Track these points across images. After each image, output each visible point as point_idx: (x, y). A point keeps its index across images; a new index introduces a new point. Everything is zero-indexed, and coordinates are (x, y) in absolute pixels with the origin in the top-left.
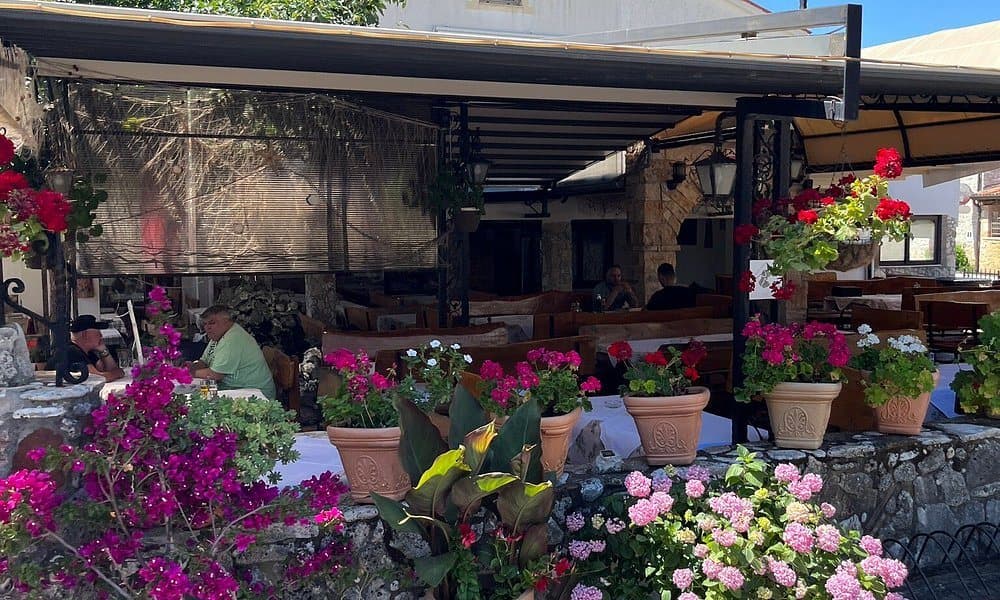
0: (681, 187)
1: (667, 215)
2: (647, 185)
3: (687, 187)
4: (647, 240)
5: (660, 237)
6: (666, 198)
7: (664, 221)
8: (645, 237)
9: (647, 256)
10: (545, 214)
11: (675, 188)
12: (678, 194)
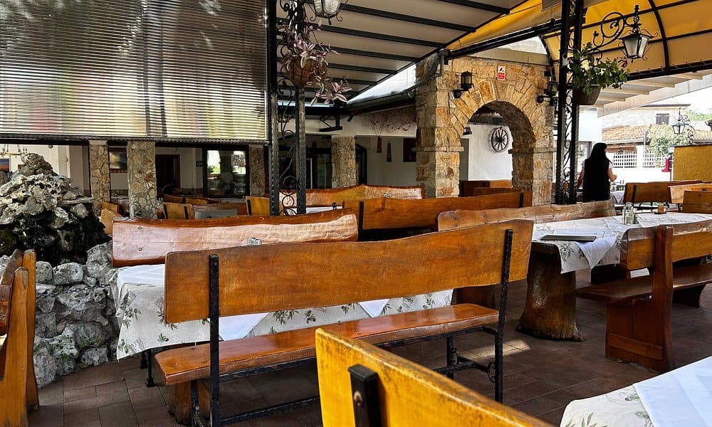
0: (464, 96)
1: (453, 120)
2: (438, 93)
3: (468, 96)
4: (438, 142)
5: (448, 140)
6: (453, 106)
7: (450, 125)
8: (436, 138)
9: (438, 155)
10: (338, 128)
11: (459, 97)
12: (462, 103)
